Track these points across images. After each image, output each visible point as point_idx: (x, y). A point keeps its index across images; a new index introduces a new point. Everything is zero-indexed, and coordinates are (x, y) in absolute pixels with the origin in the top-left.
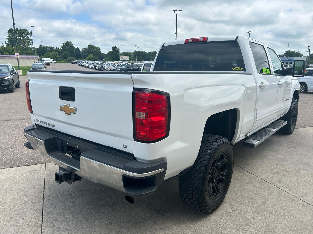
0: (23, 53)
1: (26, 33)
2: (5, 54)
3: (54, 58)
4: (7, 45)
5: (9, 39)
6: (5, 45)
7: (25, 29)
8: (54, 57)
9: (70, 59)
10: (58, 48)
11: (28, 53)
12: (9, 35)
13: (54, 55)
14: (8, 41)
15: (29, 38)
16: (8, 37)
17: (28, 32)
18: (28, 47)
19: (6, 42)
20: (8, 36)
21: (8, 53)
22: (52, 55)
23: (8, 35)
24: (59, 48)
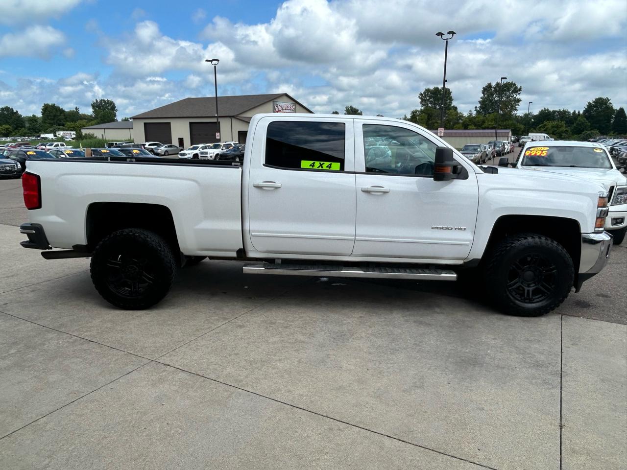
0: (499, 125)
1: (513, 89)
2: (470, 129)
3: (555, 133)
4: (478, 112)
5: (483, 103)
6: (474, 113)
7: (512, 83)
8: (556, 131)
9: (589, 134)
10: (577, 112)
11: (508, 125)
12: (484, 95)
13: (557, 127)
14: (480, 105)
15: (515, 97)
16: (481, 100)
17: (516, 87)
18: (511, 115)
19: (476, 107)
20: (481, 98)
21: (475, 125)
22: (553, 127)
23: (482, 95)
24: (579, 112)
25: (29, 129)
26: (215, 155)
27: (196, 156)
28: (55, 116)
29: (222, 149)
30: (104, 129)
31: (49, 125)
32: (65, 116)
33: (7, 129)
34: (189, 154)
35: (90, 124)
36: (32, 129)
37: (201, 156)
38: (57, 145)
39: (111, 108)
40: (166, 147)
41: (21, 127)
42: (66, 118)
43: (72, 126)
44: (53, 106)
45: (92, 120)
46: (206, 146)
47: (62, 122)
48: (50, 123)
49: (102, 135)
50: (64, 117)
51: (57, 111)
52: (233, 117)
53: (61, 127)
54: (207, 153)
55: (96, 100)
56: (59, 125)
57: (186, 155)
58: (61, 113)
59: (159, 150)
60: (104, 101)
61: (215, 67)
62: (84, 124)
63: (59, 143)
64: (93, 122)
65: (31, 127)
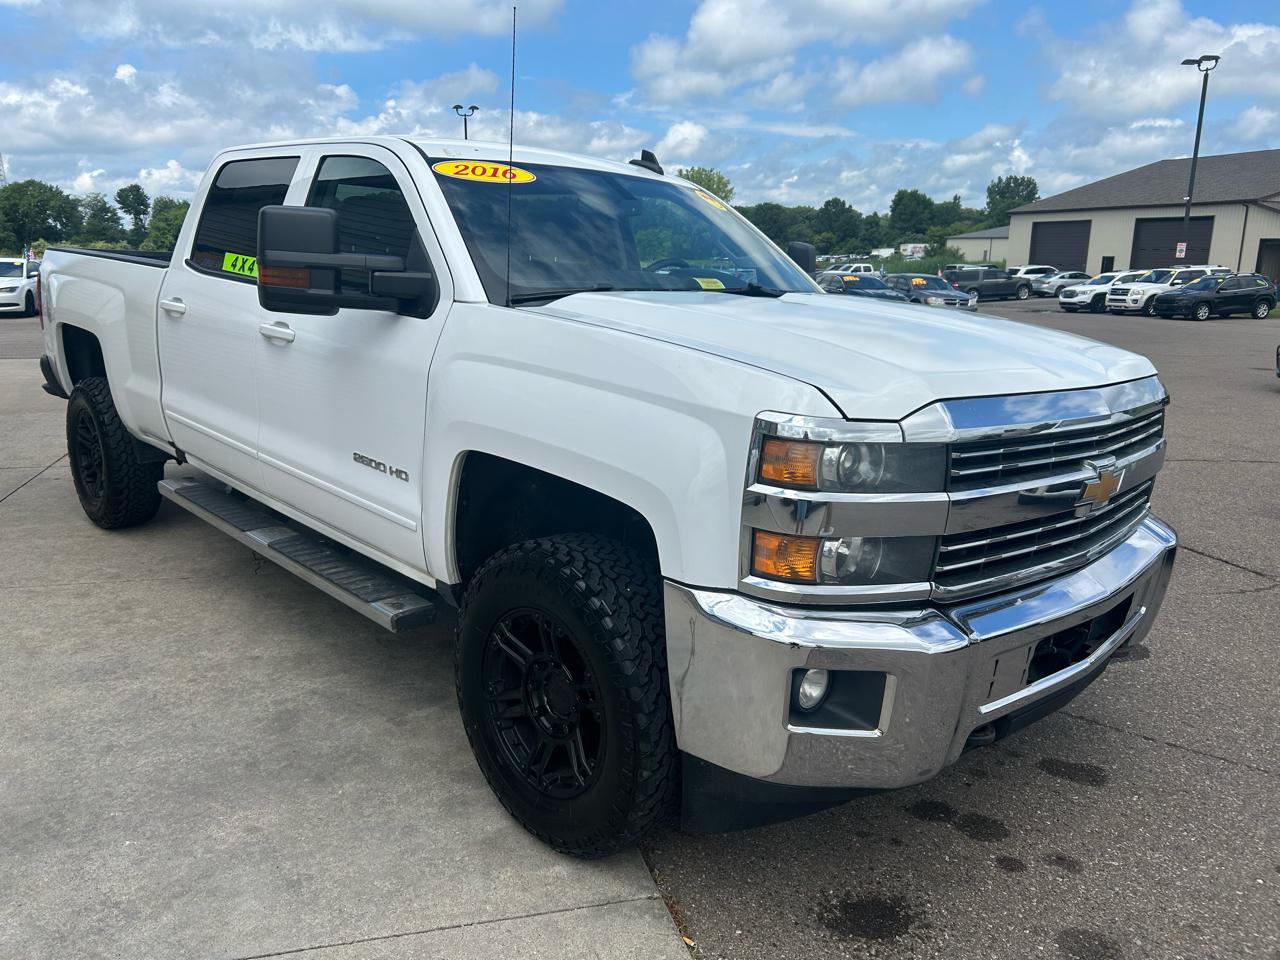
25: (863, 240)
26: (1145, 297)
27: (1100, 297)
28: (913, 214)
29: (1172, 284)
30: (991, 238)
31: (898, 231)
32: (930, 213)
33: (828, 240)
34: (1084, 293)
35: (974, 228)
36: (869, 240)
37: (1111, 300)
38: (857, 270)
39: (1028, 193)
40: (1063, 277)
41: (852, 237)
42: (931, 219)
43: (938, 234)
44: (914, 194)
45: (981, 221)
46: (1134, 276)
47: (924, 226)
48: (900, 229)
49: (986, 252)
50: (929, 216)
51: (918, 204)
52: (1254, 202)
53: (920, 236)
54: (1125, 292)
55: (1000, 178)
56: (918, 232)
57: (1077, 295)
58: (925, 208)
59: (1044, 283)
60: (1016, 179)
61: (1206, 76)
62: (964, 229)
63: (862, 265)
64: (981, 225)
65: (867, 237)
